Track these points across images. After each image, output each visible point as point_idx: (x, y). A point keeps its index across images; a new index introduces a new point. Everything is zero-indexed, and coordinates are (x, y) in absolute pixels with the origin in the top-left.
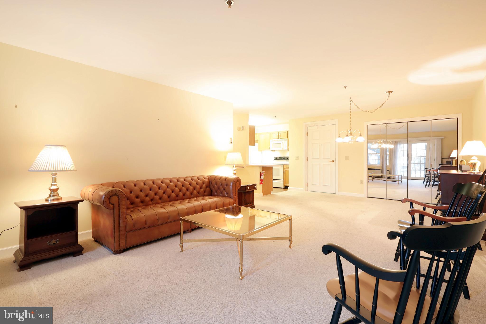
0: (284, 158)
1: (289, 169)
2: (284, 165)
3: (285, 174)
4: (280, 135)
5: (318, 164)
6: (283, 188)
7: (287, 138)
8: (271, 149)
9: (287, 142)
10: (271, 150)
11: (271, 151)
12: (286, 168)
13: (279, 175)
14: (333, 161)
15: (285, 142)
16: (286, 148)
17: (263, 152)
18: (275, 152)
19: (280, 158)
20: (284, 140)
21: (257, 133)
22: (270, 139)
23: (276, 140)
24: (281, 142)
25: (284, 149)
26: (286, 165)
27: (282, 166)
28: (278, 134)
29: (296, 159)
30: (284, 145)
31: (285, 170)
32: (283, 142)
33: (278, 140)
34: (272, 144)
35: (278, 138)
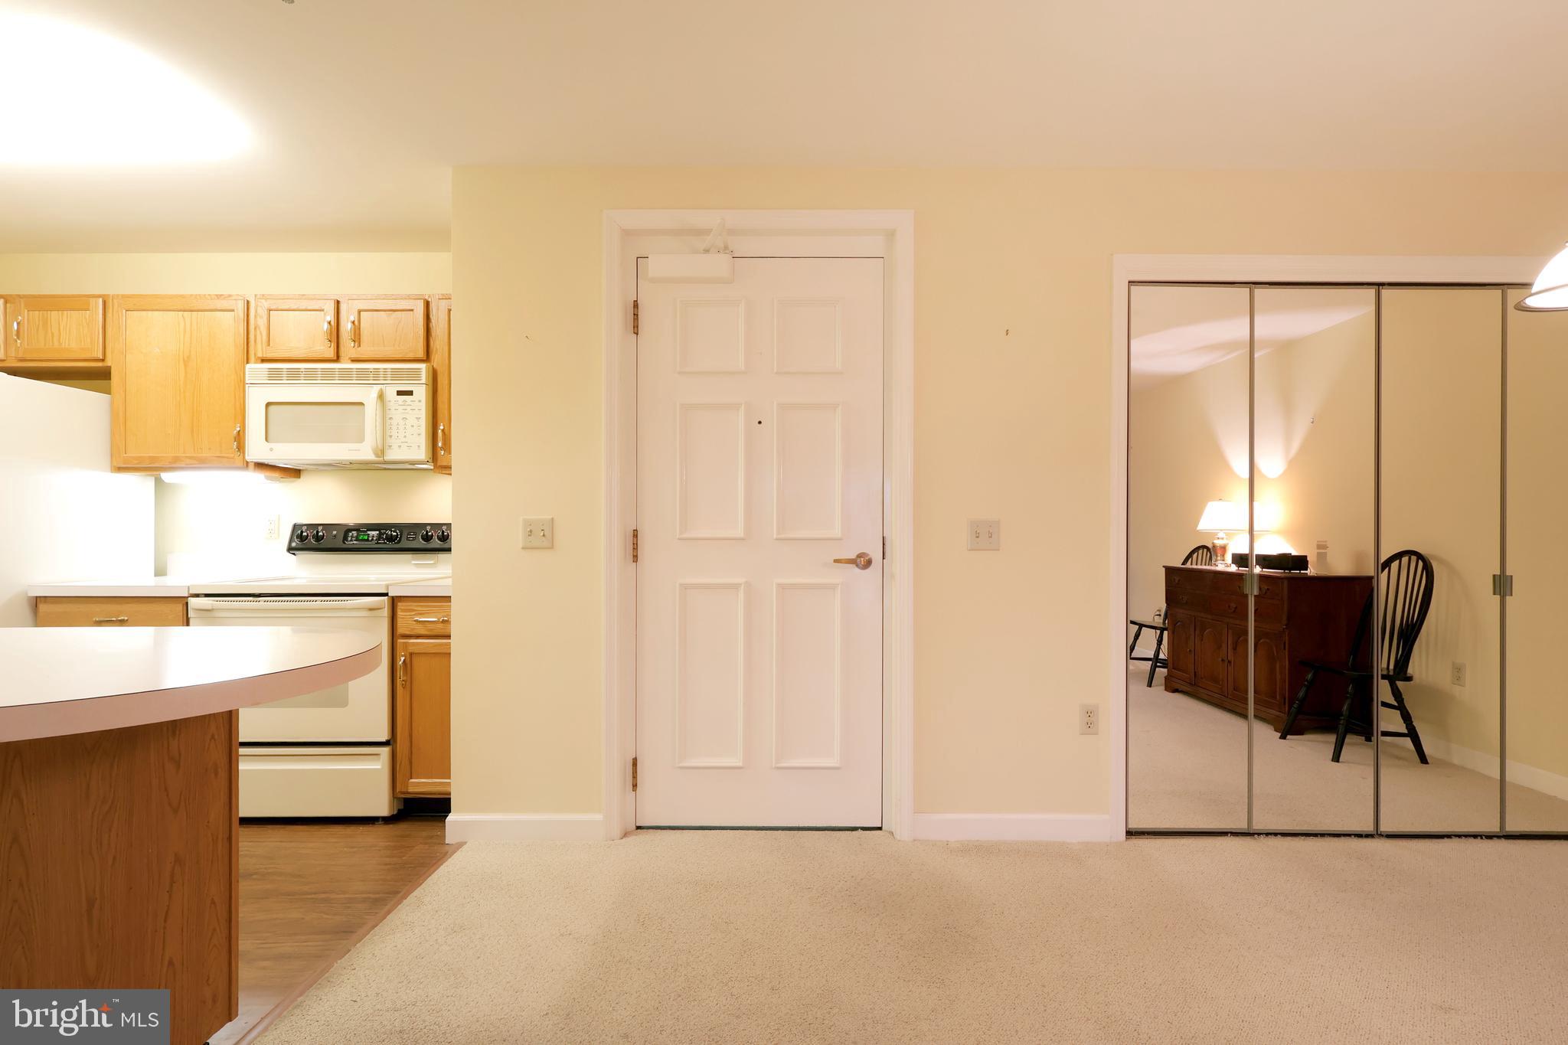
0: (391, 539)
1: (453, 641)
2: (394, 601)
3: (410, 684)
4: (357, 328)
5: (735, 587)
6: (386, 820)
7: (421, 354)
8: (257, 448)
9: (421, 393)
10: (261, 466)
11: (260, 477)
12: (423, 632)
14: (863, 562)
15: (400, 393)
16: (419, 446)
17: (166, 477)
18: (299, 480)
19: (351, 534)
20: (397, 375)
21: (99, 296)
22: (247, 363)
23: (310, 375)
24: (368, 395)
25: (392, 455)
26: (413, 605)
27: (371, 609)
28: (332, 323)
29: (523, 548)
30: (388, 421)
31: (411, 649)
32: (381, 389)
33: (328, 375)
34: (268, 405)
35: (330, 354)
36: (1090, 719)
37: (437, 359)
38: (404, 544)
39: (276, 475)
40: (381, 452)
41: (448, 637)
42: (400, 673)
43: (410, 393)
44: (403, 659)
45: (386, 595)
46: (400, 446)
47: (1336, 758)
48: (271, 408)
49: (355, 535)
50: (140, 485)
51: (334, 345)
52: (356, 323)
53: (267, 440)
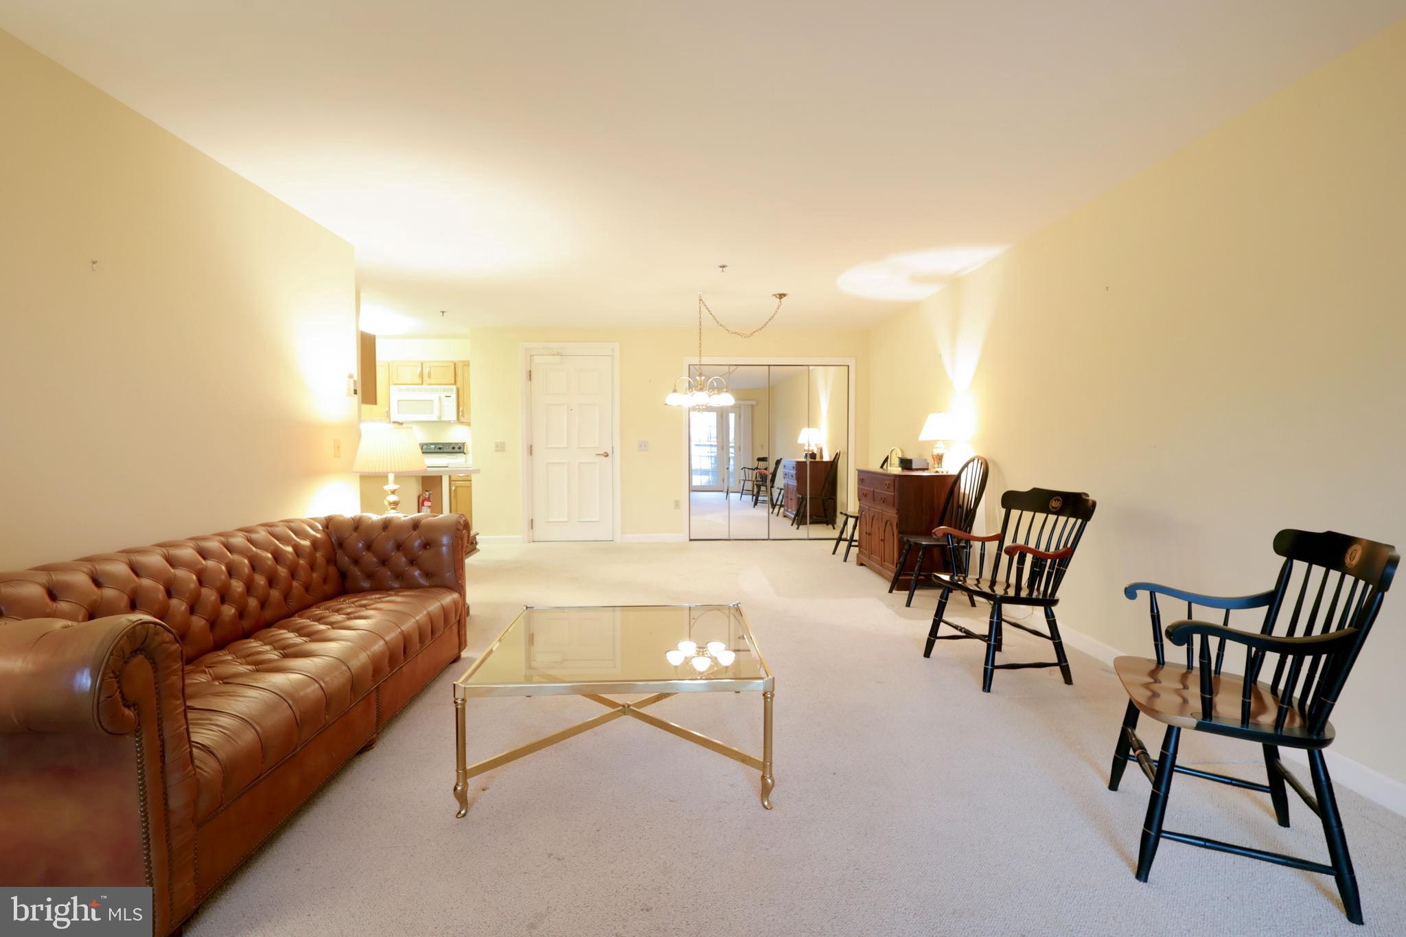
0: (440, 449)
3: (456, 496)
4: (429, 372)
5: (565, 463)
7: (453, 382)
8: (394, 416)
9: (454, 396)
10: (394, 422)
12: (461, 479)
14: (607, 455)
15: (446, 396)
16: (453, 415)
20: (445, 390)
22: (390, 386)
23: (413, 390)
24: (434, 397)
25: (443, 419)
28: (420, 371)
29: (493, 452)
30: (442, 406)
31: (457, 485)
32: (439, 395)
33: (420, 390)
34: (398, 400)
35: (421, 383)
36: (677, 504)
37: (459, 383)
38: (444, 451)
40: (440, 417)
41: (471, 481)
42: (453, 495)
43: (449, 396)
44: (455, 488)
46: (447, 415)
47: (798, 528)
48: (400, 402)
51: (421, 379)
53: (398, 413)
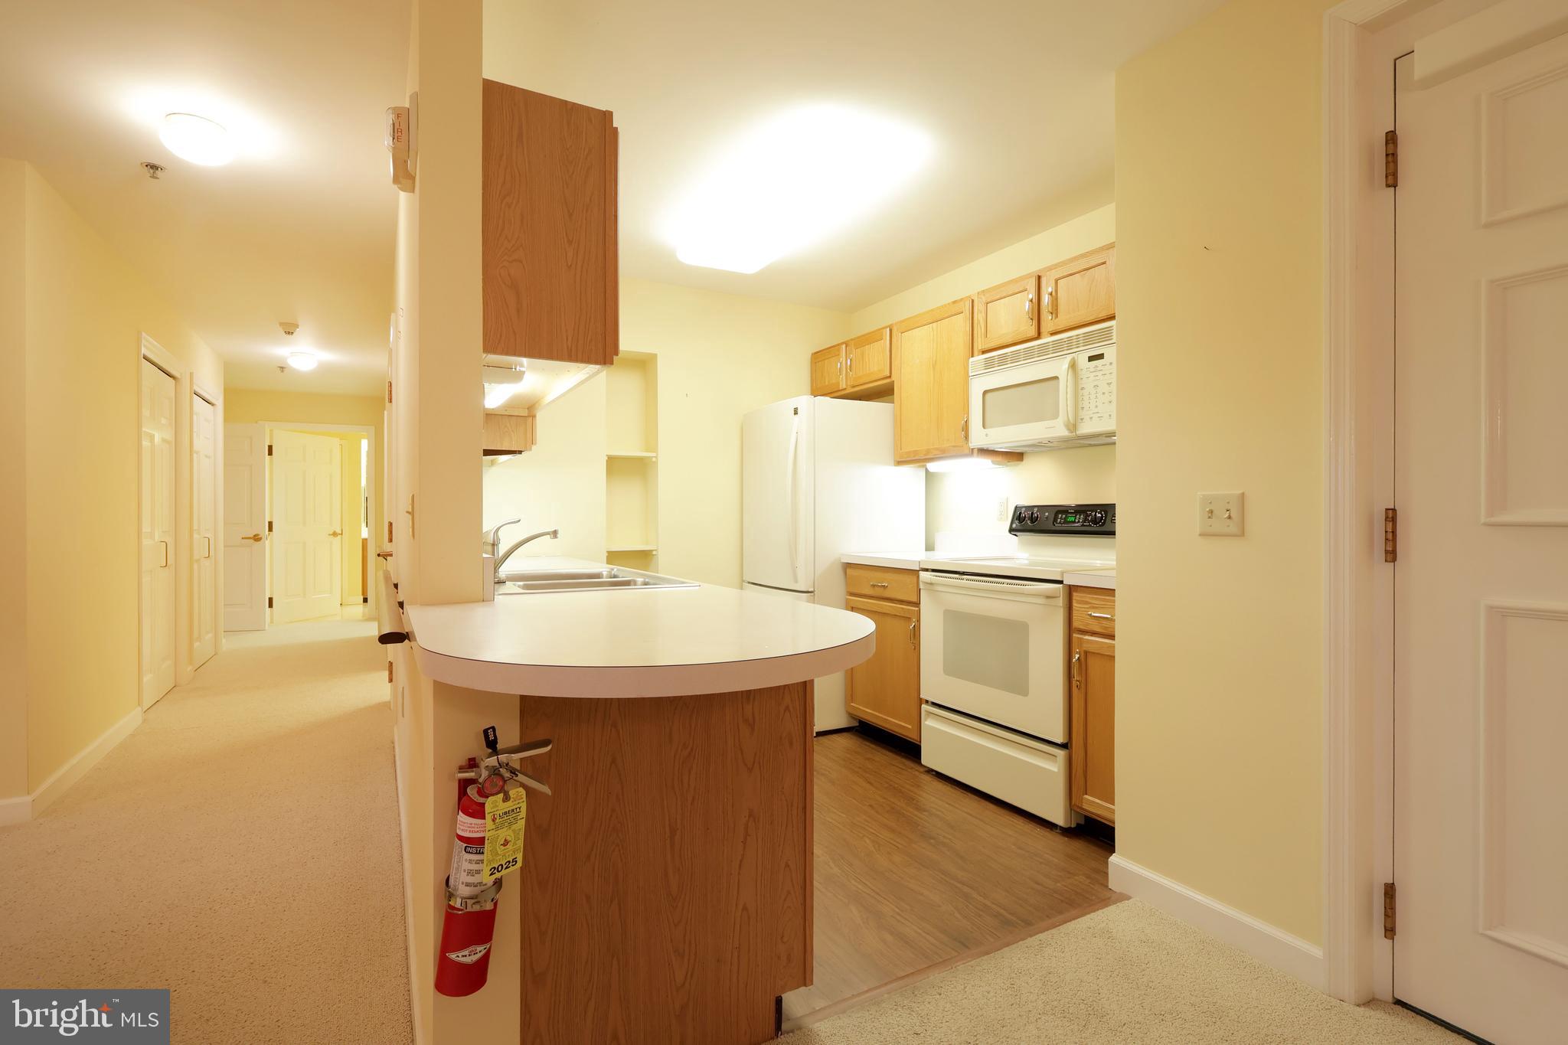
0: (1095, 521)
1: (1117, 642)
2: (1071, 590)
3: (1085, 684)
4: (1054, 296)
6: (1064, 831)
8: (979, 437)
9: (1112, 352)
10: (984, 452)
11: (986, 462)
12: (1097, 629)
13: (1017, 683)
15: (1091, 359)
16: (1110, 416)
17: (932, 467)
18: (1022, 463)
19: (1060, 515)
20: (1088, 339)
21: (886, 327)
22: (972, 356)
23: (1015, 358)
24: (1059, 367)
25: (1085, 429)
26: (1088, 597)
27: (1048, 597)
28: (1034, 300)
29: (1200, 535)
30: (1081, 392)
31: (1086, 647)
32: (1074, 358)
33: (1029, 354)
34: (985, 393)
35: (1033, 332)
38: (1108, 526)
39: (999, 459)
40: (1073, 426)
41: (1112, 637)
42: (1075, 671)
43: (1101, 356)
44: (1077, 656)
45: (1061, 582)
46: (1091, 418)
48: (988, 396)
49: (1064, 516)
50: (912, 476)
51: (1035, 322)
52: (1054, 294)
53: (984, 427)
